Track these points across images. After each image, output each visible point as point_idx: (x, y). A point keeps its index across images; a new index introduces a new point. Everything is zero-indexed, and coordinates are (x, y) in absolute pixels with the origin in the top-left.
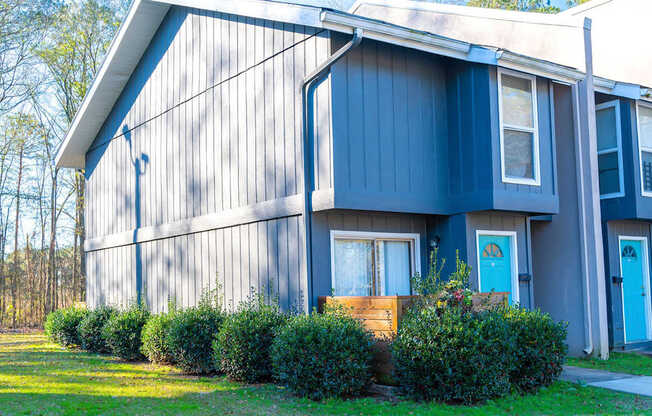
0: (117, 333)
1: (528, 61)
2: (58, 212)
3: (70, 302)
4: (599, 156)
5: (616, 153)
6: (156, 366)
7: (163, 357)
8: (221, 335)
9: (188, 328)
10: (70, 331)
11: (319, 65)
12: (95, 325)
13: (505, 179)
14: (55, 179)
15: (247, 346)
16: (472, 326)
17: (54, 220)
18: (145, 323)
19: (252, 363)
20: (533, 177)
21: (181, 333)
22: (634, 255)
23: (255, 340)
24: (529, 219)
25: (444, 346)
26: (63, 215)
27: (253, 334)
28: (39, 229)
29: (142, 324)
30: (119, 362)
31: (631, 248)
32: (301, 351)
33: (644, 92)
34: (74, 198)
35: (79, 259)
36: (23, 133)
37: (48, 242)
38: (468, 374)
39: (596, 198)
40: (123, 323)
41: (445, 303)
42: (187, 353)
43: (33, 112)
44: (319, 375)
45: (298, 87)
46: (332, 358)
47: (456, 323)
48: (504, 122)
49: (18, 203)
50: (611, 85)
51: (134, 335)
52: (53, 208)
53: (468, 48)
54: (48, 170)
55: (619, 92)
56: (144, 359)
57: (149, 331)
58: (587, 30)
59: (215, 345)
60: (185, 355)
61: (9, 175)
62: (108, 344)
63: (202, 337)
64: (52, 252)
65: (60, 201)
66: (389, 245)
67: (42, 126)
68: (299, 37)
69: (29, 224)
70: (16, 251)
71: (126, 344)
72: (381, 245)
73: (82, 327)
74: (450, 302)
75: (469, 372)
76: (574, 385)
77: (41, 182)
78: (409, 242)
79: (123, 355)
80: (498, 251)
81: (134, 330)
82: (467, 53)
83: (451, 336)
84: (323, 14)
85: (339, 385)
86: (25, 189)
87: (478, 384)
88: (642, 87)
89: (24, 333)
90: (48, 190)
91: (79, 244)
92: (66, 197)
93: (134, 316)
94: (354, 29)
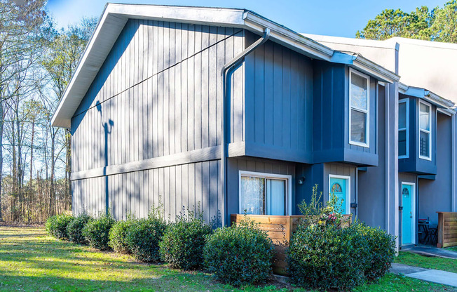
0: (93, 232)
1: (370, 64)
2: (55, 158)
3: (63, 210)
4: (399, 132)
5: (405, 131)
6: (118, 255)
7: (123, 249)
8: (166, 238)
9: (142, 232)
10: (62, 230)
11: (236, 56)
12: (78, 227)
13: (351, 142)
14: (53, 139)
15: (183, 246)
16: (345, 239)
17: (53, 163)
18: (111, 227)
19: (187, 257)
20: (365, 142)
21: (137, 235)
22: (408, 194)
23: (188, 243)
24: (357, 169)
25: (327, 252)
26: (58, 160)
27: (188, 238)
28: (44, 168)
29: (109, 227)
30: (94, 252)
31: (406, 189)
32: (227, 252)
33: (426, 93)
34: (65, 150)
35: (68, 185)
36: (34, 111)
37: (49, 176)
38: (342, 271)
39: (397, 157)
40: (97, 226)
41: (325, 222)
42: (140, 248)
43: (40, 99)
44: (239, 270)
45: (219, 72)
46: (248, 258)
47: (335, 237)
48: (352, 105)
49: (32, 152)
50: (406, 88)
51: (104, 234)
52: (53, 156)
53: (332, 53)
54: (49, 134)
55: (410, 93)
56: (110, 249)
57: (114, 233)
58: (397, 51)
59: (161, 245)
60: (139, 250)
61: (26, 136)
62: (87, 239)
63: (151, 238)
64: (52, 180)
65: (56, 152)
66: (273, 182)
67: (45, 108)
68: (221, 37)
69: (38, 165)
70: (31, 180)
71: (99, 239)
72: (269, 182)
73: (69, 228)
74: (327, 221)
75: (343, 270)
76: (398, 276)
77: (45, 141)
78: (285, 181)
79: (96, 247)
80: (339, 188)
81: (104, 231)
82: (330, 57)
83: (332, 245)
84: (246, 15)
85: (252, 276)
86: (36, 144)
87: (349, 278)
88: (425, 90)
89: (34, 227)
90: (49, 145)
91: (68, 177)
92: (60, 149)
93: (103, 222)
94: (265, 28)
